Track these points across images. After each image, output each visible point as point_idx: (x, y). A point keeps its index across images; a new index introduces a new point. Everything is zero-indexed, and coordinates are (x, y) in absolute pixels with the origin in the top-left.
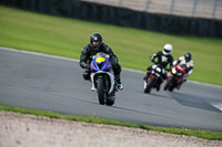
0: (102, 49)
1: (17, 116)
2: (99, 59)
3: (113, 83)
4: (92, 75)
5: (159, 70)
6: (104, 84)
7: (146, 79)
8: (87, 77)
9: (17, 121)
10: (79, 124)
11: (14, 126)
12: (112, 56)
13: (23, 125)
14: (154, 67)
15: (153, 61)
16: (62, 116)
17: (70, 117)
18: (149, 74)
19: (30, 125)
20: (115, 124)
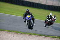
0: (29, 14)
1: (11, 33)
2: (28, 16)
3: (32, 23)
4: (26, 21)
5: (48, 20)
6: (30, 23)
7: (45, 23)
8: (25, 22)
9: (11, 34)
10: (27, 35)
11: (10, 35)
12: (32, 16)
13: (12, 35)
14: (47, 20)
15: (47, 18)
16: (23, 33)
17: (25, 33)
18: (46, 22)
19: (14, 35)
20: (37, 35)
